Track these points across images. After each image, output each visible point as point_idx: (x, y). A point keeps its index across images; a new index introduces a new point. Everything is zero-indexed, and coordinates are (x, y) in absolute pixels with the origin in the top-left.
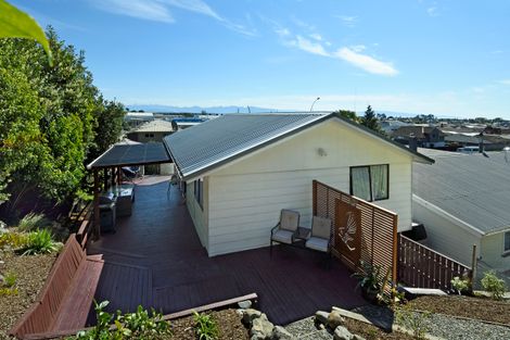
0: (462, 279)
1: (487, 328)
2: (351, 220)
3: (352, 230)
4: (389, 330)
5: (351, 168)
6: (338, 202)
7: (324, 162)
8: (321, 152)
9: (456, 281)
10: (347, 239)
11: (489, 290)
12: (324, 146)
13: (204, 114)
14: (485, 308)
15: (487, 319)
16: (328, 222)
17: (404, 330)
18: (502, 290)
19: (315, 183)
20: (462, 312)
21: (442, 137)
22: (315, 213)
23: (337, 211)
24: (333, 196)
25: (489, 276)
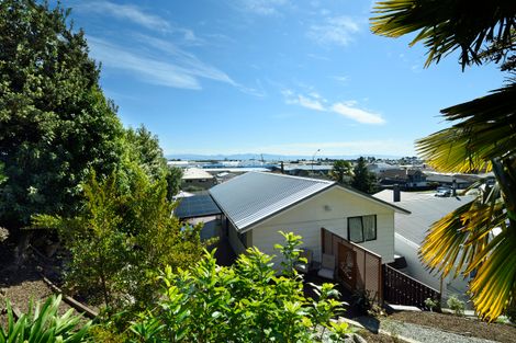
0: (432, 299)
1: (444, 335)
2: (349, 258)
3: (350, 264)
4: (376, 333)
5: (349, 219)
6: (340, 245)
7: (328, 215)
8: (326, 208)
9: (428, 301)
10: (346, 271)
11: (453, 308)
12: (329, 204)
13: (226, 160)
14: (445, 322)
15: (446, 329)
16: (333, 258)
17: (385, 332)
18: (463, 309)
19: (323, 230)
20: (429, 324)
21: (424, 178)
22: (323, 251)
23: (339, 251)
24: (336, 241)
25: (453, 298)
